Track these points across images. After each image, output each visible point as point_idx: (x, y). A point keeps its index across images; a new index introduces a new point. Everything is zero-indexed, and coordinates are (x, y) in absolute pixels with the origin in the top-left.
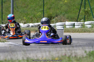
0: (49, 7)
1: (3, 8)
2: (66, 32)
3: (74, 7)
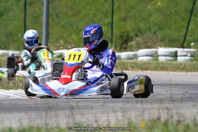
3: (177, 17)
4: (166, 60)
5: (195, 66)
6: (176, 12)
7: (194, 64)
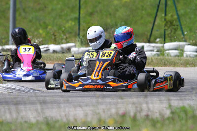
5: (161, 61)
7: (160, 59)
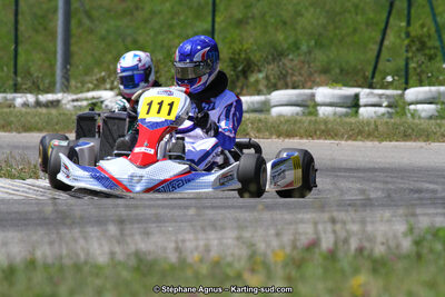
0: (238, 15)
1: (20, 17)
2: (319, 138)
3: (359, 18)
4: (335, 114)
6: (356, 6)
7: (394, 124)
